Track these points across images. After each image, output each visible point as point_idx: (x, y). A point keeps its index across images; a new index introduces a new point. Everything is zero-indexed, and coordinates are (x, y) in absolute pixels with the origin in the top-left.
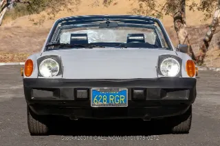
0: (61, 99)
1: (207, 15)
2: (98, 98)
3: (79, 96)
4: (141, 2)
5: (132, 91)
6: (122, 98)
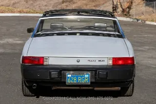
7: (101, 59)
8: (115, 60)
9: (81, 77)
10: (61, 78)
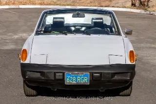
0: (46, 78)
2: (70, 79)
3: (57, 77)
5: (93, 75)
6: (86, 78)
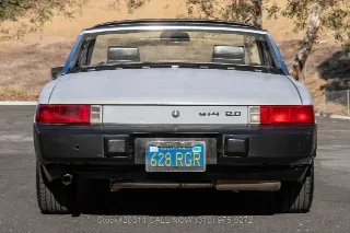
1: (298, 25)
4: (191, 5)
7: (233, 110)
8: (268, 112)
9: (184, 152)
10: (133, 153)
